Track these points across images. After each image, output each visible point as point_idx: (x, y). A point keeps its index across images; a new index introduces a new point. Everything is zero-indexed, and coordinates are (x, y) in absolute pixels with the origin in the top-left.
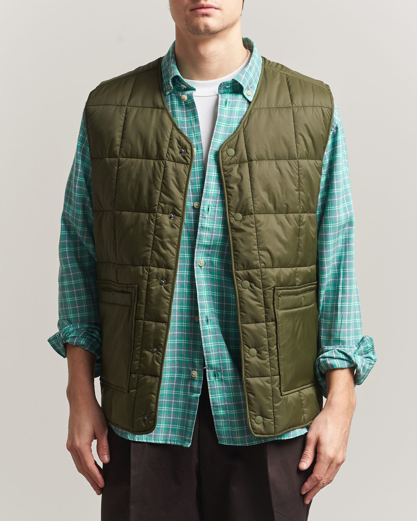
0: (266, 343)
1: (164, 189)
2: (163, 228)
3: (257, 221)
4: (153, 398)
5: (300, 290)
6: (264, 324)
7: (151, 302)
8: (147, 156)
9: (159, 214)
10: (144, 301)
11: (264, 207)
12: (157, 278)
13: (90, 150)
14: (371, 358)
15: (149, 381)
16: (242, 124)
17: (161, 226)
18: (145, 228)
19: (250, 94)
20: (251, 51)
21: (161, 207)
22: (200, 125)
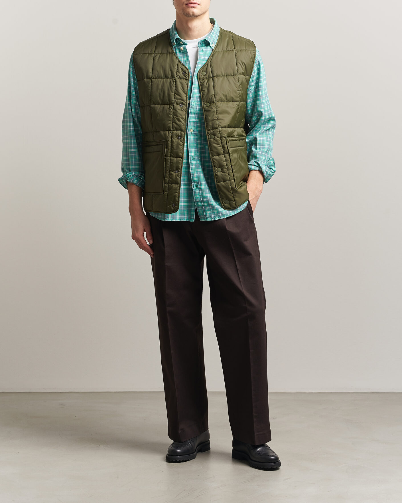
0: (225, 164)
1: (176, 92)
2: (177, 112)
3: (216, 106)
4: (177, 195)
5: (237, 138)
6: (223, 155)
7: (174, 148)
8: (166, 77)
9: (174, 105)
10: (170, 147)
11: (220, 99)
12: (176, 136)
13: (136, 77)
14: (272, 169)
15: (174, 187)
16: (209, 59)
17: (176, 110)
18: (168, 111)
19: (213, 45)
20: (214, 24)
21: (175, 101)
22: (190, 62)
